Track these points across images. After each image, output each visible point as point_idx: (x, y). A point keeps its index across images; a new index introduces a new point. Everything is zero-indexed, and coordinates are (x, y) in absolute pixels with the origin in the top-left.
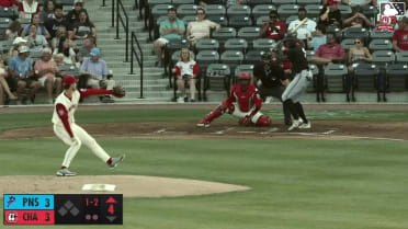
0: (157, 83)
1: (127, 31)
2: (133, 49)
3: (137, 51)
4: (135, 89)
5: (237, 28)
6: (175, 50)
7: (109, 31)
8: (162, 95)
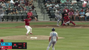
0: (47, 17)
1: (41, 7)
2: (42, 10)
3: (43, 11)
4: (43, 18)
5: (63, 6)
6: (51, 10)
7: (38, 7)
8: (48, 19)
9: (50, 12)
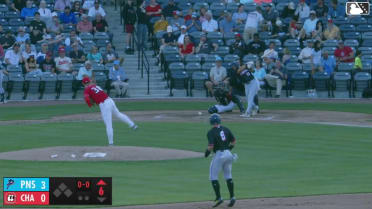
2: (143, 62)
3: (146, 62)
4: (144, 89)
9: (171, 67)
